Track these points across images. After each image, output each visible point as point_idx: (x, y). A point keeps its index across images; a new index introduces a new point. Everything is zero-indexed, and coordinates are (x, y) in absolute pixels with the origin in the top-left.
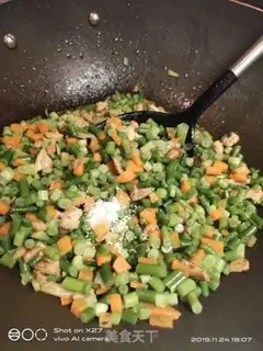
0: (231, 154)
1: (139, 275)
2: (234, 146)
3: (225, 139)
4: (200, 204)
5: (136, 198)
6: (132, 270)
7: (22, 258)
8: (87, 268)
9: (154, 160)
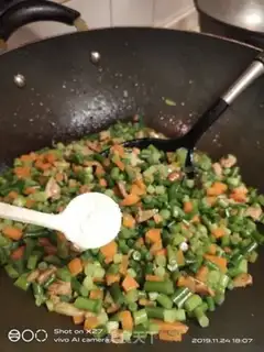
0: (230, 175)
1: (147, 292)
2: (232, 168)
3: (223, 162)
4: (203, 223)
5: (141, 220)
6: (140, 289)
7: (36, 281)
8: (96, 287)
9: (156, 183)
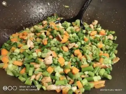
0: (97, 27)
1: (83, 72)
2: (97, 25)
3: (93, 23)
6: (80, 71)
7: (35, 79)
8: (61, 76)
